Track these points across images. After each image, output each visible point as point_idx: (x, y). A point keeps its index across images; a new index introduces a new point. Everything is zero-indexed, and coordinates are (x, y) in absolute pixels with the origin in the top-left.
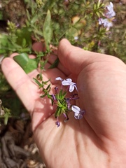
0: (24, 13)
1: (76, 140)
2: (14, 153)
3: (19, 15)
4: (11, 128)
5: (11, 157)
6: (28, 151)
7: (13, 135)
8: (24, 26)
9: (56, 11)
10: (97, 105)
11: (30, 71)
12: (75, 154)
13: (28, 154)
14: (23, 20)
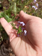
0: (8, 5)
1: (26, 46)
2: (5, 51)
3: (7, 5)
4: (4, 43)
5: (4, 52)
6: (10, 50)
7: (5, 45)
8: (8, 9)
9: (19, 4)
10: (33, 35)
11: (9, 22)
12: (25, 51)
13: (10, 51)
14: (8, 7)
